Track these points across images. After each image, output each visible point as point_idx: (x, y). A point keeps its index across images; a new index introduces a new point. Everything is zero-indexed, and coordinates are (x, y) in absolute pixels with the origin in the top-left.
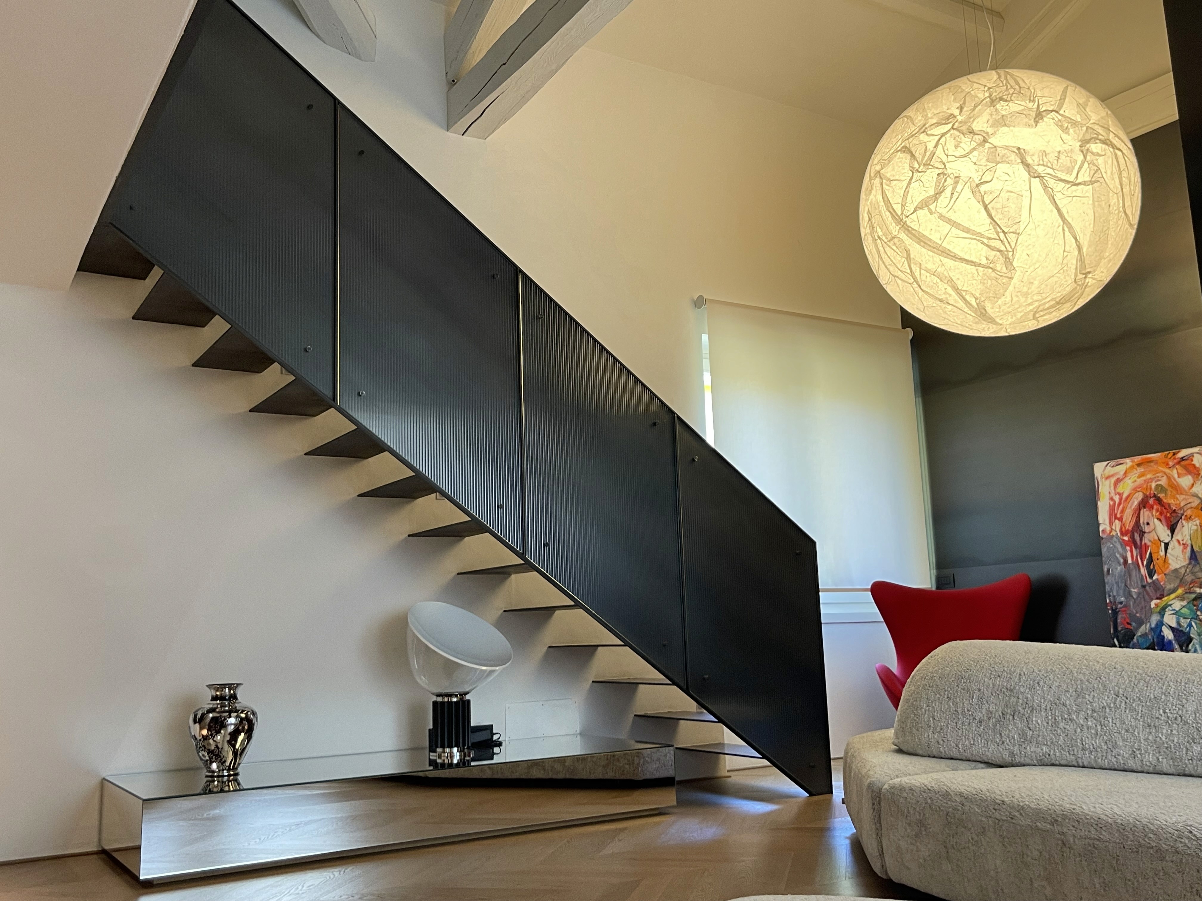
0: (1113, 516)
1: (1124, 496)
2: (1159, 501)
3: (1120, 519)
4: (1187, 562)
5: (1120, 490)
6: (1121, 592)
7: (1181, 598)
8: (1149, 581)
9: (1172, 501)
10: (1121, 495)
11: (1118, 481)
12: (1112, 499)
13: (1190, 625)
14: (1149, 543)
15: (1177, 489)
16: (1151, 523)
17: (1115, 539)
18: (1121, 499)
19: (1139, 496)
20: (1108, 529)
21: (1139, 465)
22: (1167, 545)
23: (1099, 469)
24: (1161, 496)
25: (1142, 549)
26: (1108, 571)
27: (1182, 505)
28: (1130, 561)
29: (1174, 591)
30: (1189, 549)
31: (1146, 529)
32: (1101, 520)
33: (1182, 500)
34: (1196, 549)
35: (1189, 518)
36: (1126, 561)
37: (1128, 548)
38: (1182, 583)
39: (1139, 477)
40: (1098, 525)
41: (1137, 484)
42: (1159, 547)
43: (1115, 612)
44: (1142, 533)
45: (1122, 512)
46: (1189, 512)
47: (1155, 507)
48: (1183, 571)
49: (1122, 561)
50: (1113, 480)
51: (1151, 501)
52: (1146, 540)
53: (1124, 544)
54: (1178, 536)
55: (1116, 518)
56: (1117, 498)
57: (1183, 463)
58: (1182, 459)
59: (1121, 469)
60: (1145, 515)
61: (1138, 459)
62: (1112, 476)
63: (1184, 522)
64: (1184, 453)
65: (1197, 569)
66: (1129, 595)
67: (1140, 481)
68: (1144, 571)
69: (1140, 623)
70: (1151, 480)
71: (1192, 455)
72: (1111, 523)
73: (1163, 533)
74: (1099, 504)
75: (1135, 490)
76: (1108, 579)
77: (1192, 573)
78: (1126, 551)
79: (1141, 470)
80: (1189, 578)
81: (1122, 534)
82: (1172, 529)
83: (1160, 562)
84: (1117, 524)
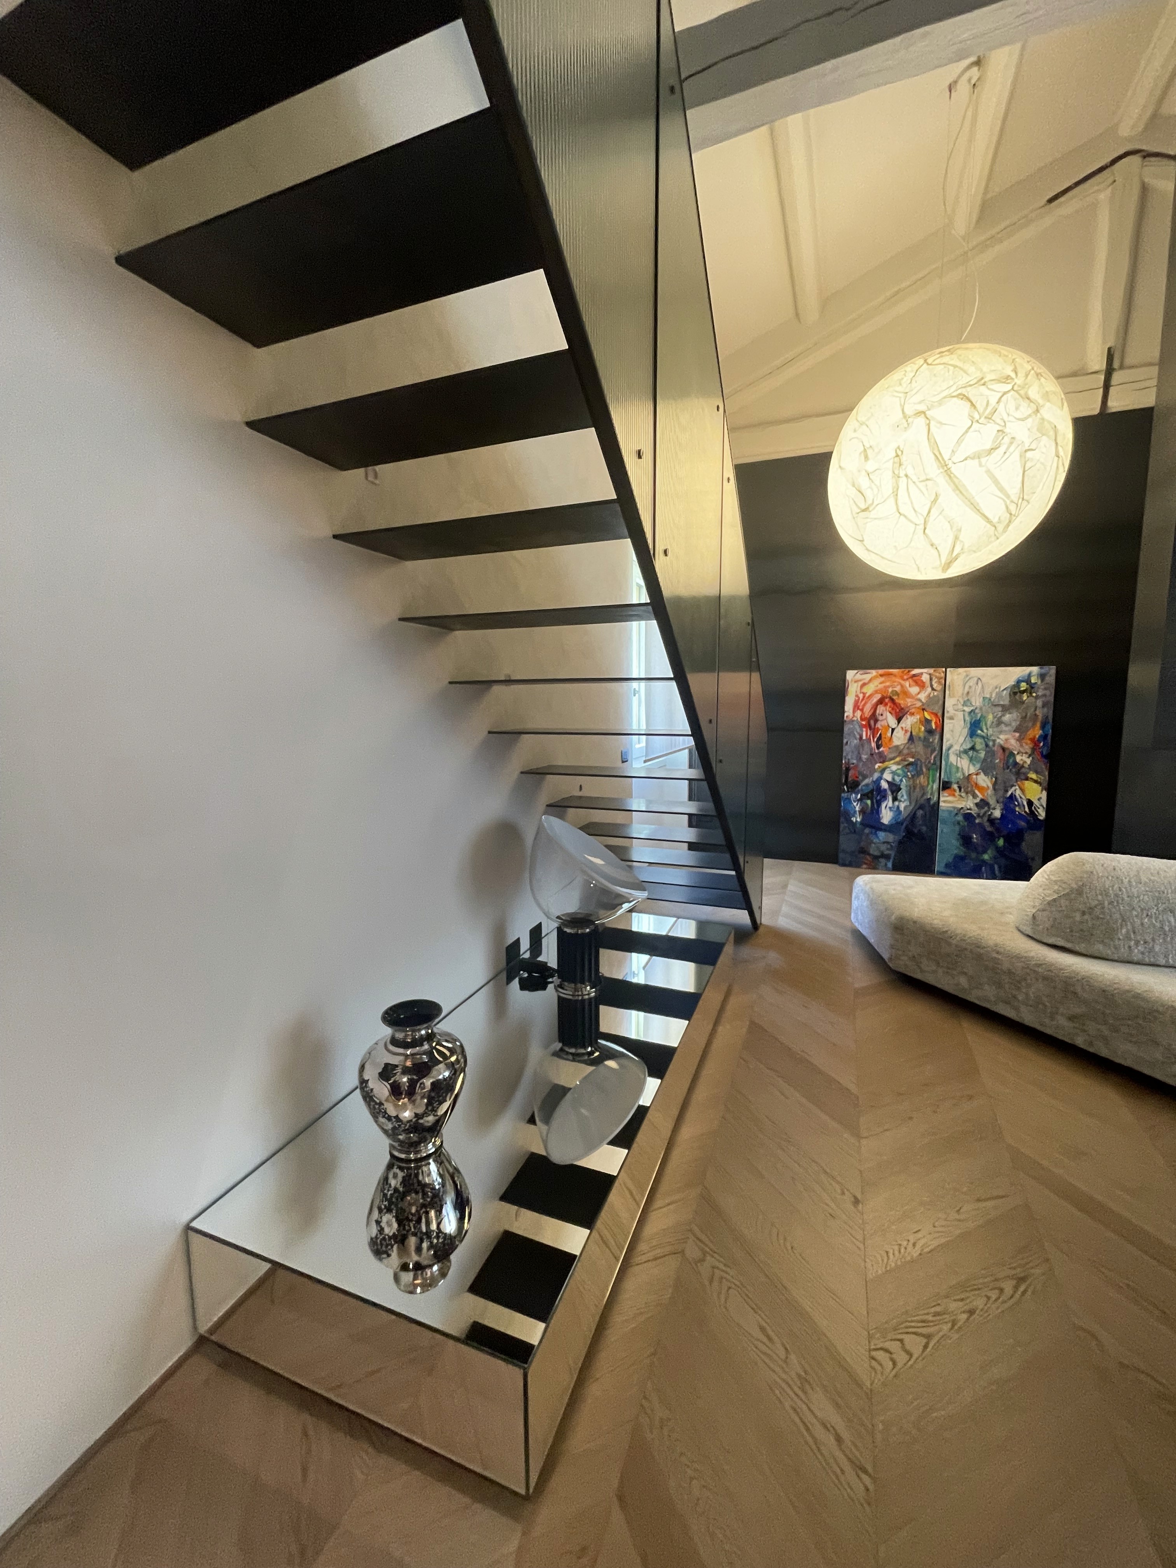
0: (856, 707)
1: (867, 695)
2: (892, 700)
3: (862, 710)
4: (906, 742)
5: (865, 690)
6: (854, 757)
7: (898, 763)
8: (876, 751)
9: (901, 702)
10: (864, 694)
11: (864, 685)
12: (857, 696)
13: (901, 781)
14: (880, 727)
15: (906, 694)
16: (884, 715)
17: (855, 723)
18: (864, 697)
19: (878, 696)
20: (851, 715)
21: (881, 675)
22: (893, 730)
23: (850, 674)
24: (895, 698)
25: (874, 731)
26: (847, 743)
27: (909, 705)
28: (864, 738)
29: (891, 759)
30: (909, 734)
31: (880, 718)
32: (846, 708)
33: (909, 702)
34: (914, 734)
35: (912, 714)
36: (861, 738)
37: (864, 729)
38: (900, 753)
39: (881, 683)
40: (844, 712)
41: (877, 688)
42: (887, 731)
43: (848, 769)
44: (876, 721)
45: (864, 705)
46: (913, 710)
47: (889, 704)
48: (902, 747)
49: (858, 736)
50: (860, 683)
51: (887, 700)
52: (879, 725)
53: (862, 726)
54: (902, 724)
55: (858, 709)
56: (861, 696)
57: (915, 678)
58: (914, 675)
59: (867, 677)
60: (881, 709)
61: (881, 671)
62: (860, 680)
63: (908, 716)
64: (916, 671)
65: (912, 746)
66: (859, 759)
67: (881, 686)
68: (873, 745)
69: (865, 777)
70: (889, 687)
71: (922, 674)
72: (854, 712)
73: (892, 721)
74: (847, 699)
75: (876, 692)
76: (846, 748)
77: (908, 748)
78: (862, 731)
79: (882, 679)
80: (905, 751)
81: (862, 719)
82: (899, 720)
83: (887, 740)
84: (859, 713)
